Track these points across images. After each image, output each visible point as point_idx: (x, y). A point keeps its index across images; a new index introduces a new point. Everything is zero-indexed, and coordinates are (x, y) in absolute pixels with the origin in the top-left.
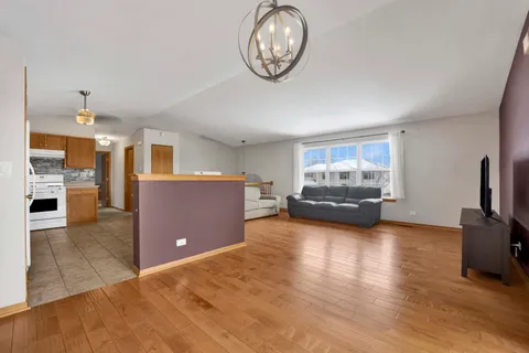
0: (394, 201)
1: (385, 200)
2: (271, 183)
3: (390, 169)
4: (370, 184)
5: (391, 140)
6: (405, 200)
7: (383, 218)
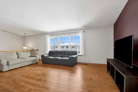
0: (81, 55)
1: (78, 55)
2: (38, 50)
3: (80, 45)
4: (74, 50)
5: (80, 34)
6: (85, 55)
7: (78, 61)
